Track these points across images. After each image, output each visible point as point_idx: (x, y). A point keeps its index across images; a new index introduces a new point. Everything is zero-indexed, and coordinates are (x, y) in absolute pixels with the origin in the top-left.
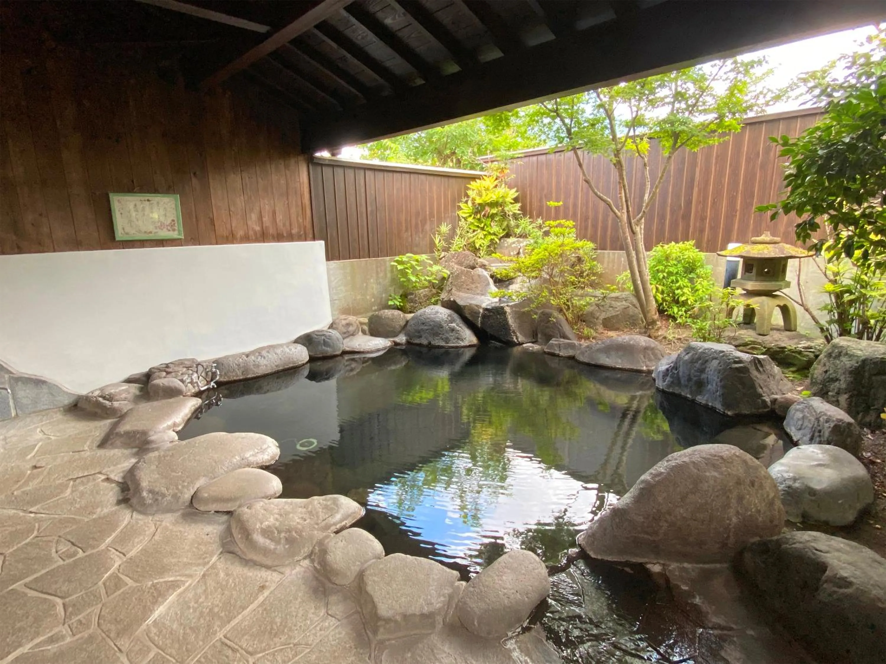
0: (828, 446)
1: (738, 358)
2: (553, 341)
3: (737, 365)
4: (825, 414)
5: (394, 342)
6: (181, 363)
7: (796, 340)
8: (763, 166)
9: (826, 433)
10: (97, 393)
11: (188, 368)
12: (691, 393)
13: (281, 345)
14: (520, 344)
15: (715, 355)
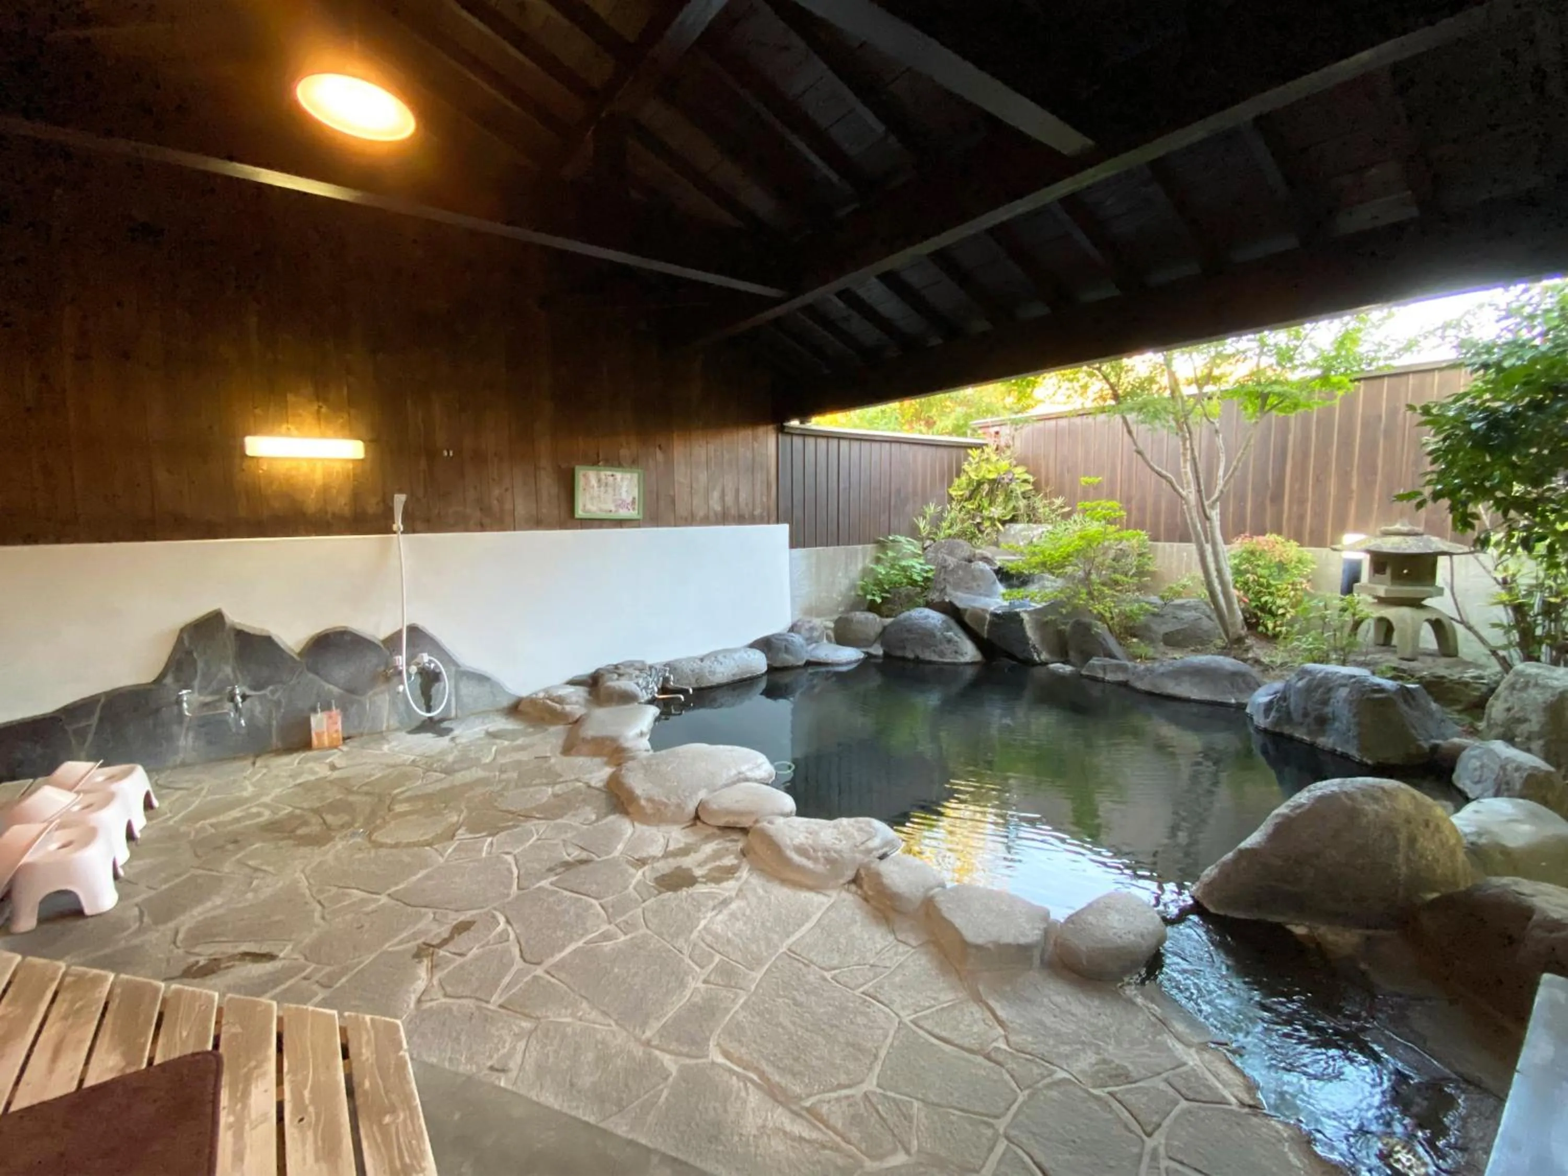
0: (1521, 801)
1: (1378, 685)
2: (1094, 661)
3: (1377, 696)
4: (1514, 761)
5: (867, 653)
6: (631, 664)
7: (1459, 669)
8: (1388, 434)
9: (1518, 786)
10: (541, 695)
11: (641, 670)
12: (1309, 733)
13: (735, 650)
14: (1044, 664)
15: (1344, 682)
